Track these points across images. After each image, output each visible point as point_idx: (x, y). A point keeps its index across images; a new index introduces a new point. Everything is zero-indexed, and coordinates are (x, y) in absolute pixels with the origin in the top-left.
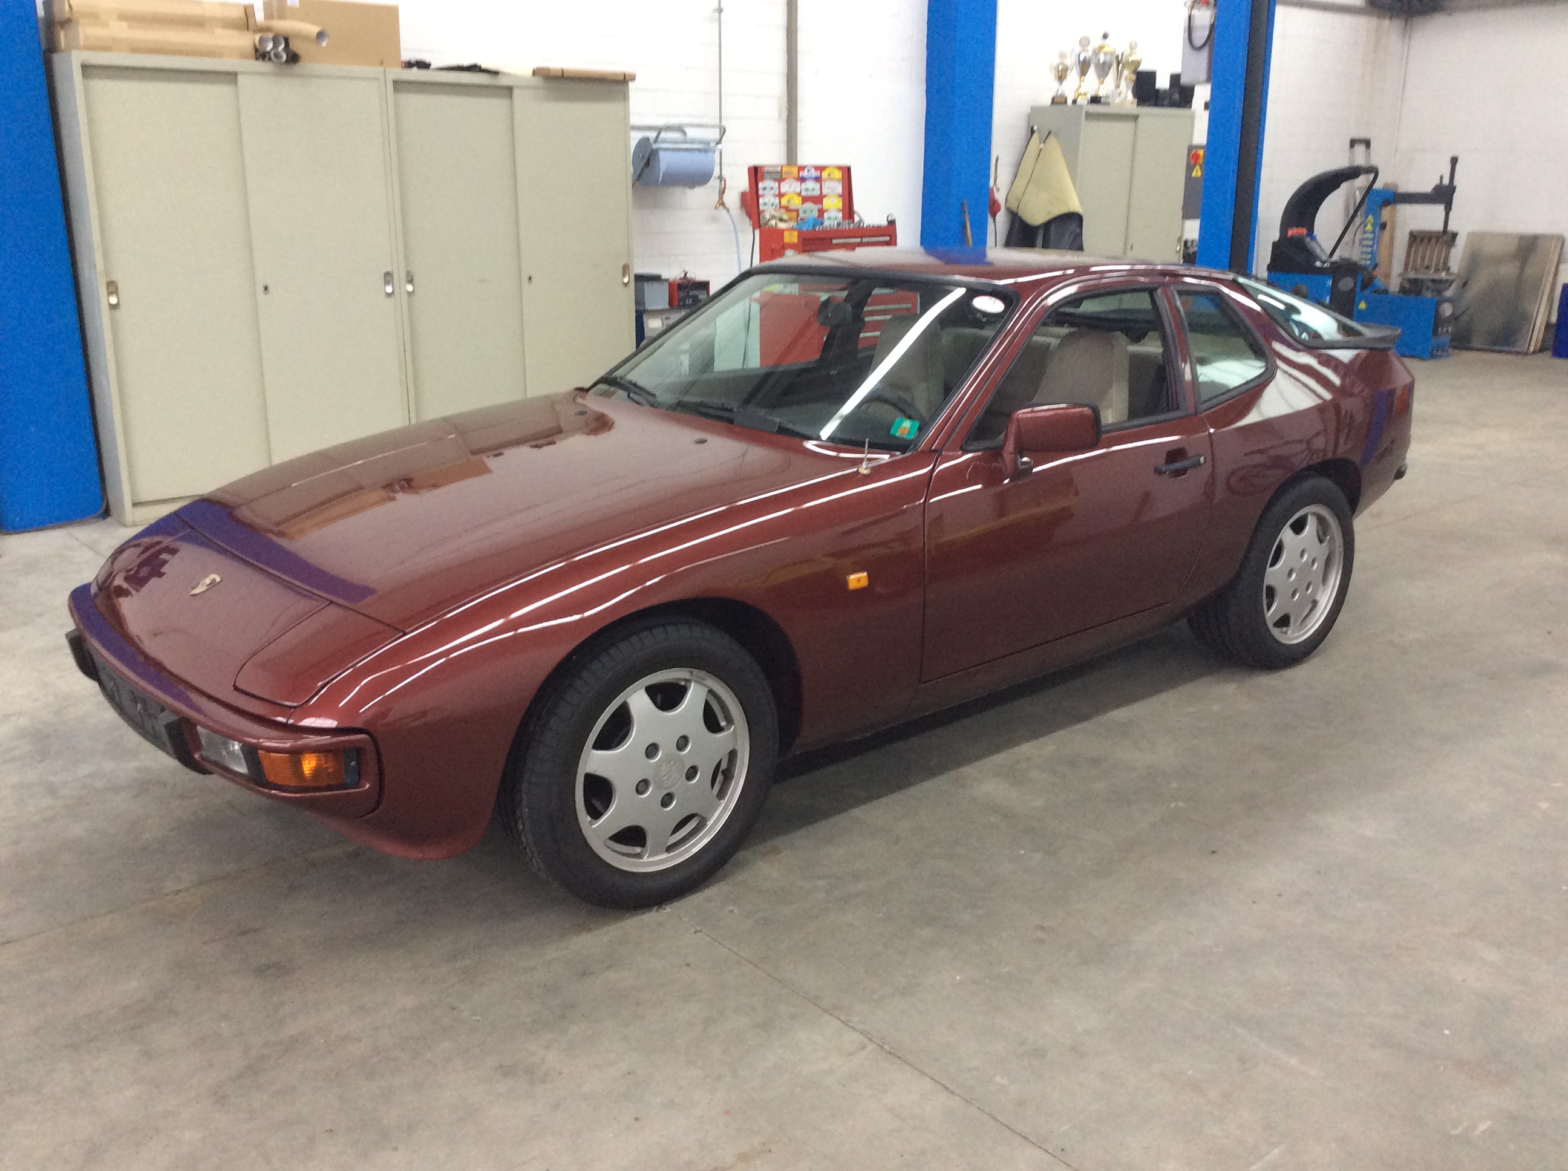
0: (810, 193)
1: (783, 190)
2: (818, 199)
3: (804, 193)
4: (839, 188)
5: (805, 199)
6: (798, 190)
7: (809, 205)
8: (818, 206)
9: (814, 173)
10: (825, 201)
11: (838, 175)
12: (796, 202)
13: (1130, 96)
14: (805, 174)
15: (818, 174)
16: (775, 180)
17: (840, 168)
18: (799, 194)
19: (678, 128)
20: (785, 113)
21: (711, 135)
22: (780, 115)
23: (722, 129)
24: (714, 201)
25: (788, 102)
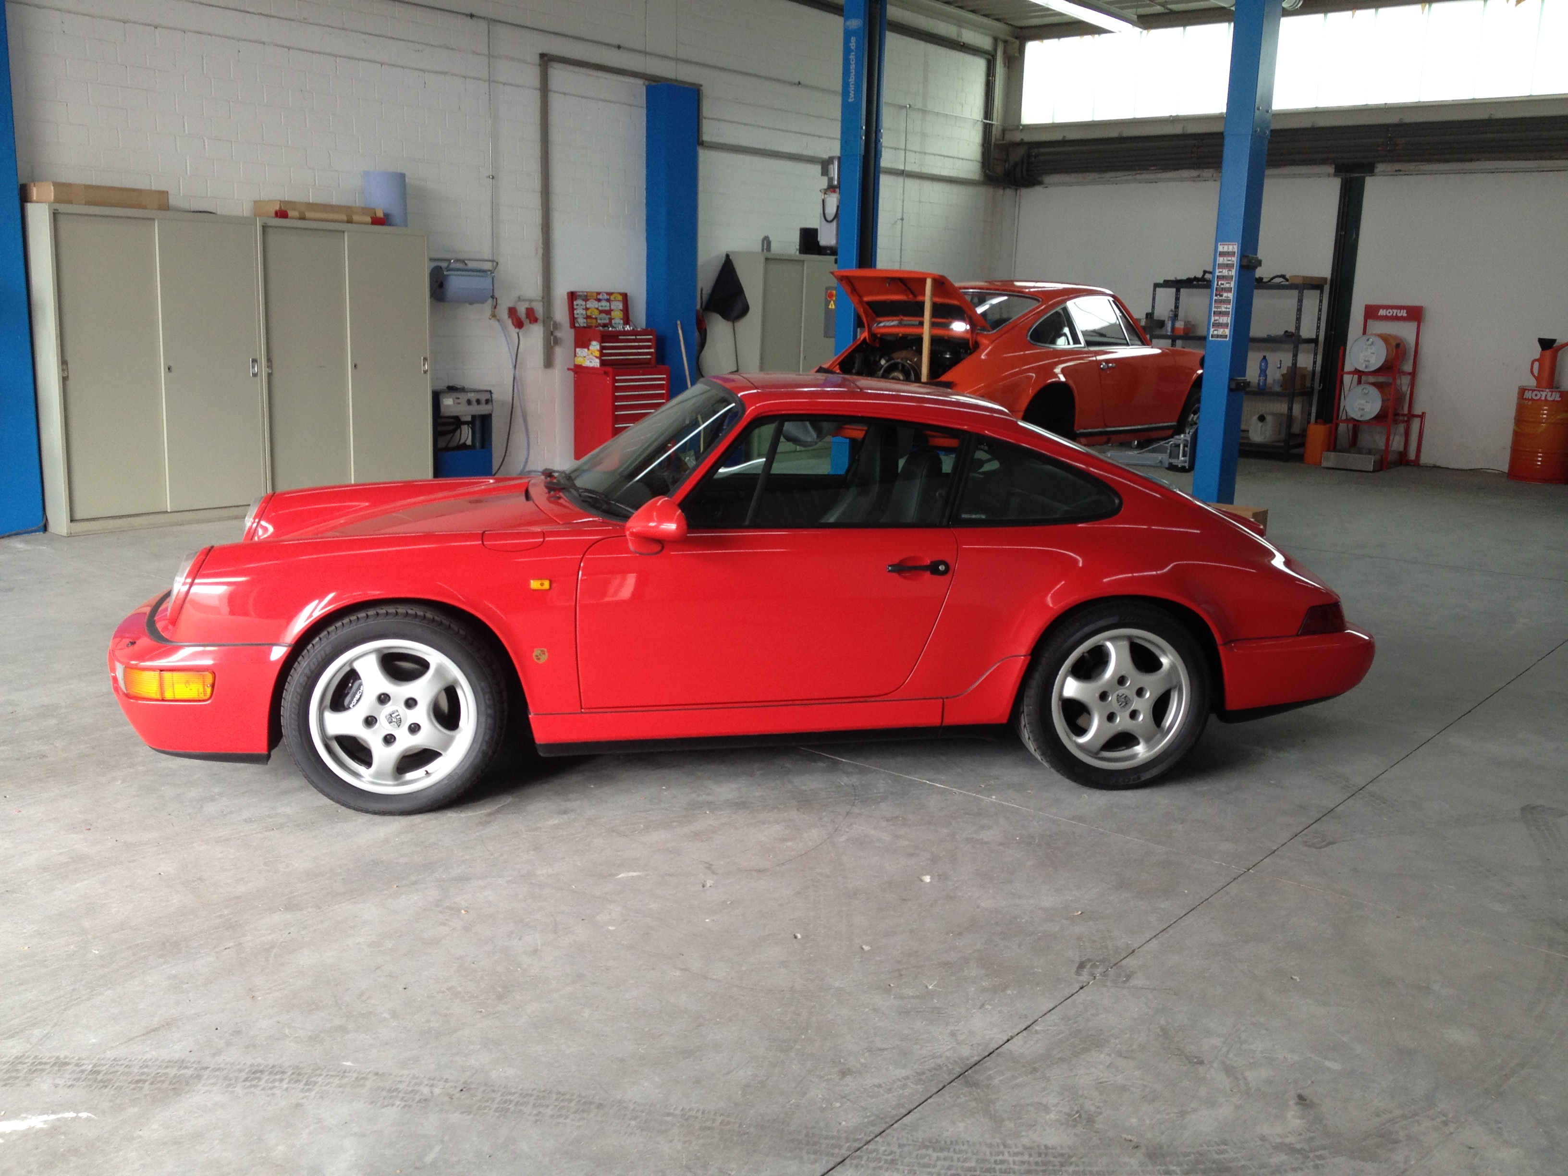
0: (603, 308)
1: (588, 306)
2: (608, 312)
3: (600, 308)
4: (621, 306)
5: (601, 312)
6: (596, 306)
7: (603, 315)
8: (609, 316)
9: (606, 297)
10: (613, 313)
11: (620, 298)
12: (596, 314)
14: (600, 297)
15: (608, 297)
16: (583, 300)
17: (621, 294)
18: (597, 309)
19: (463, 261)
20: (540, 251)
21: (488, 266)
22: (537, 253)
23: (495, 263)
24: (488, 313)
25: (543, 244)
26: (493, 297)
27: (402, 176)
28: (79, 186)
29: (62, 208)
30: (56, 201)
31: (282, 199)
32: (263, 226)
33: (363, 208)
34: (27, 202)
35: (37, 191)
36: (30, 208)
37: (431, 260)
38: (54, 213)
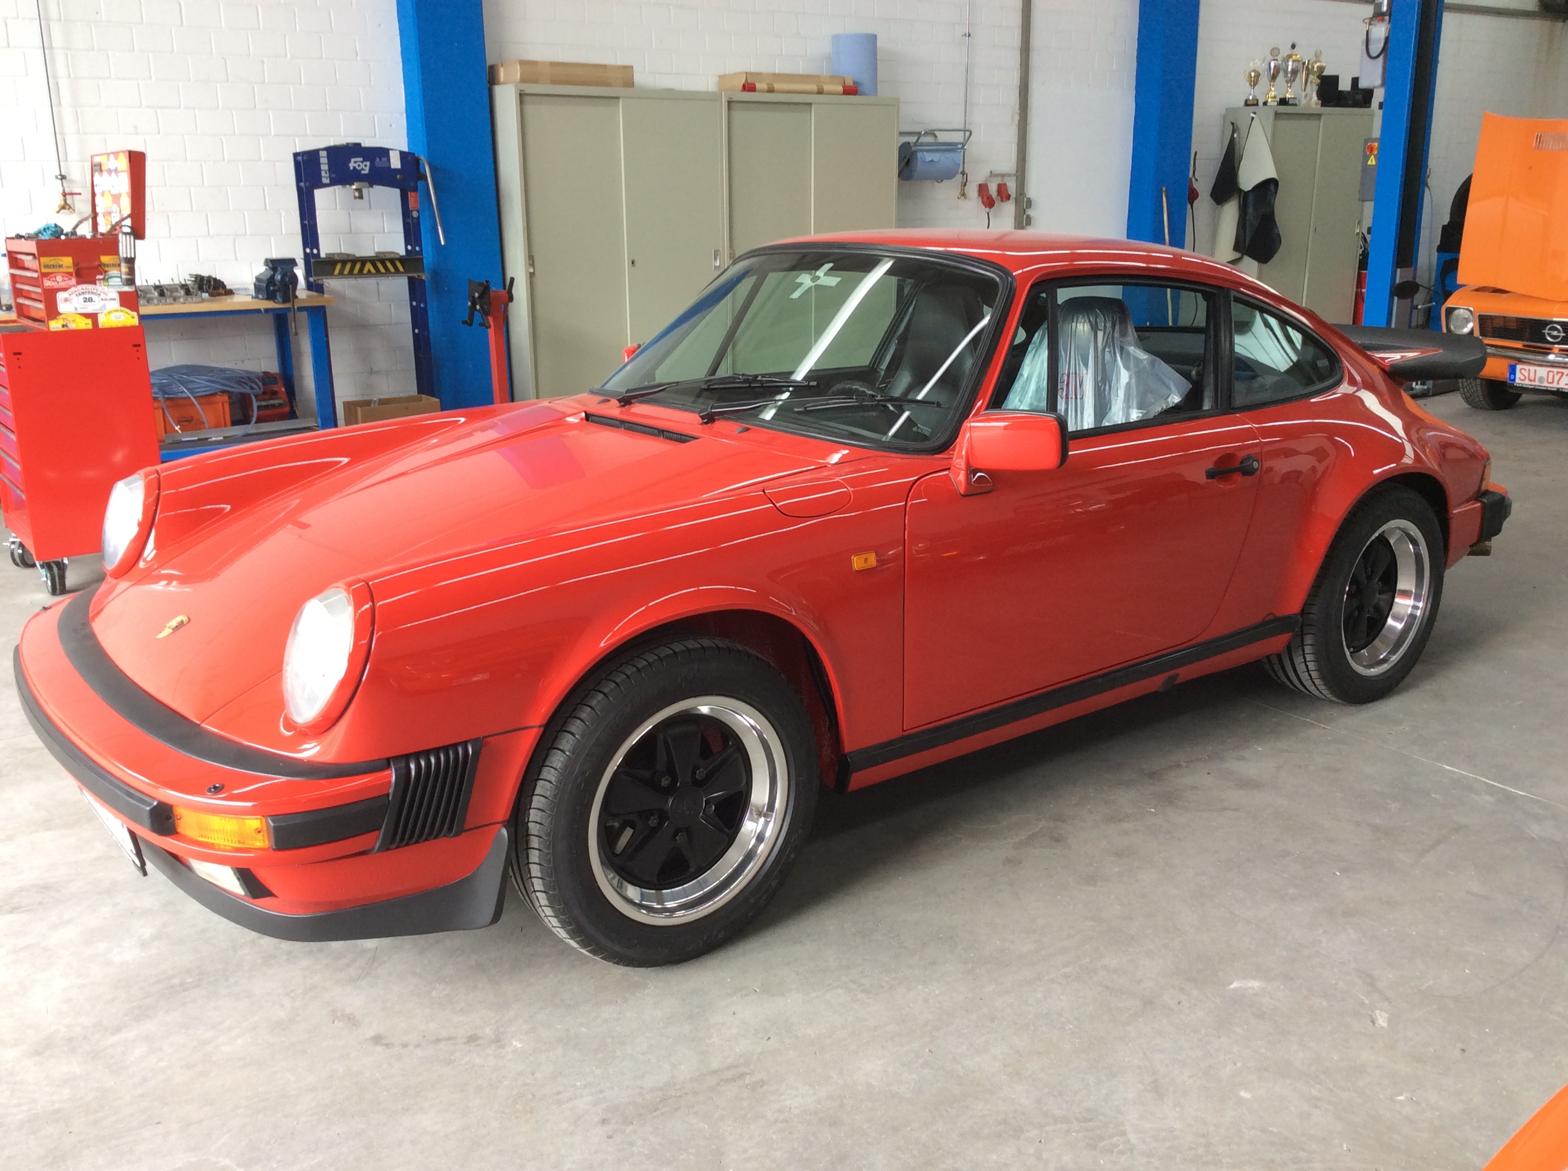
13: (1315, 97)
19: (932, 133)
20: (1017, 118)
21: (958, 138)
22: (1013, 120)
23: (967, 133)
24: (957, 192)
25: (1020, 109)
26: (963, 173)
27: (873, 38)
28: (543, 63)
29: (530, 88)
30: (523, 80)
31: (748, 71)
32: (728, 102)
33: (831, 77)
34: (494, 84)
35: (504, 71)
36: (498, 90)
37: (902, 134)
38: (521, 95)
